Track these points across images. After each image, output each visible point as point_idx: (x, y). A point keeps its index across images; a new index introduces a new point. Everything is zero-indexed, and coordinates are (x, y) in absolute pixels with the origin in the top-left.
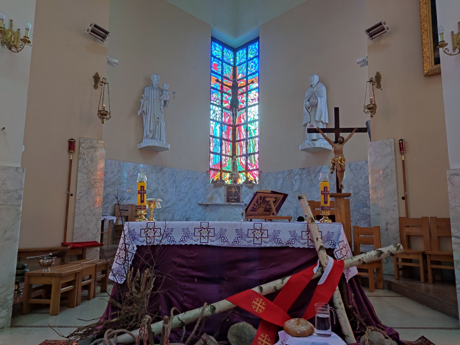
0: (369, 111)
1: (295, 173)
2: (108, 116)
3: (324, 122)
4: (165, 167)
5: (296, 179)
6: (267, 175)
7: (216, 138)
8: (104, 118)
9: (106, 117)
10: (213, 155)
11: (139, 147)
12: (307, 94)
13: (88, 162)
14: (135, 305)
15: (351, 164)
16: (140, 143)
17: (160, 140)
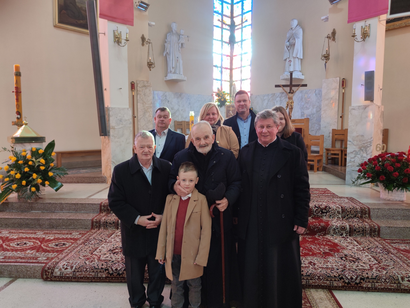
0: (325, 58)
1: (277, 96)
2: (153, 66)
3: (299, 58)
4: (183, 94)
5: (277, 101)
6: (256, 97)
7: (218, 67)
8: (151, 67)
10: (215, 81)
11: (165, 79)
12: (288, 36)
13: (143, 96)
15: (316, 91)
16: (166, 77)
17: (180, 74)
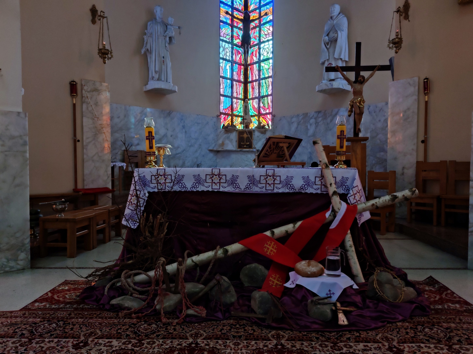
0: (394, 46)
1: (311, 116)
3: (343, 60)
4: (173, 112)
5: (311, 123)
6: (280, 120)
7: (227, 79)
8: (106, 58)
9: (108, 56)
10: (223, 97)
11: (145, 90)
12: (326, 28)
13: (93, 106)
14: (149, 248)
15: (369, 106)
16: (146, 85)
17: (167, 81)
